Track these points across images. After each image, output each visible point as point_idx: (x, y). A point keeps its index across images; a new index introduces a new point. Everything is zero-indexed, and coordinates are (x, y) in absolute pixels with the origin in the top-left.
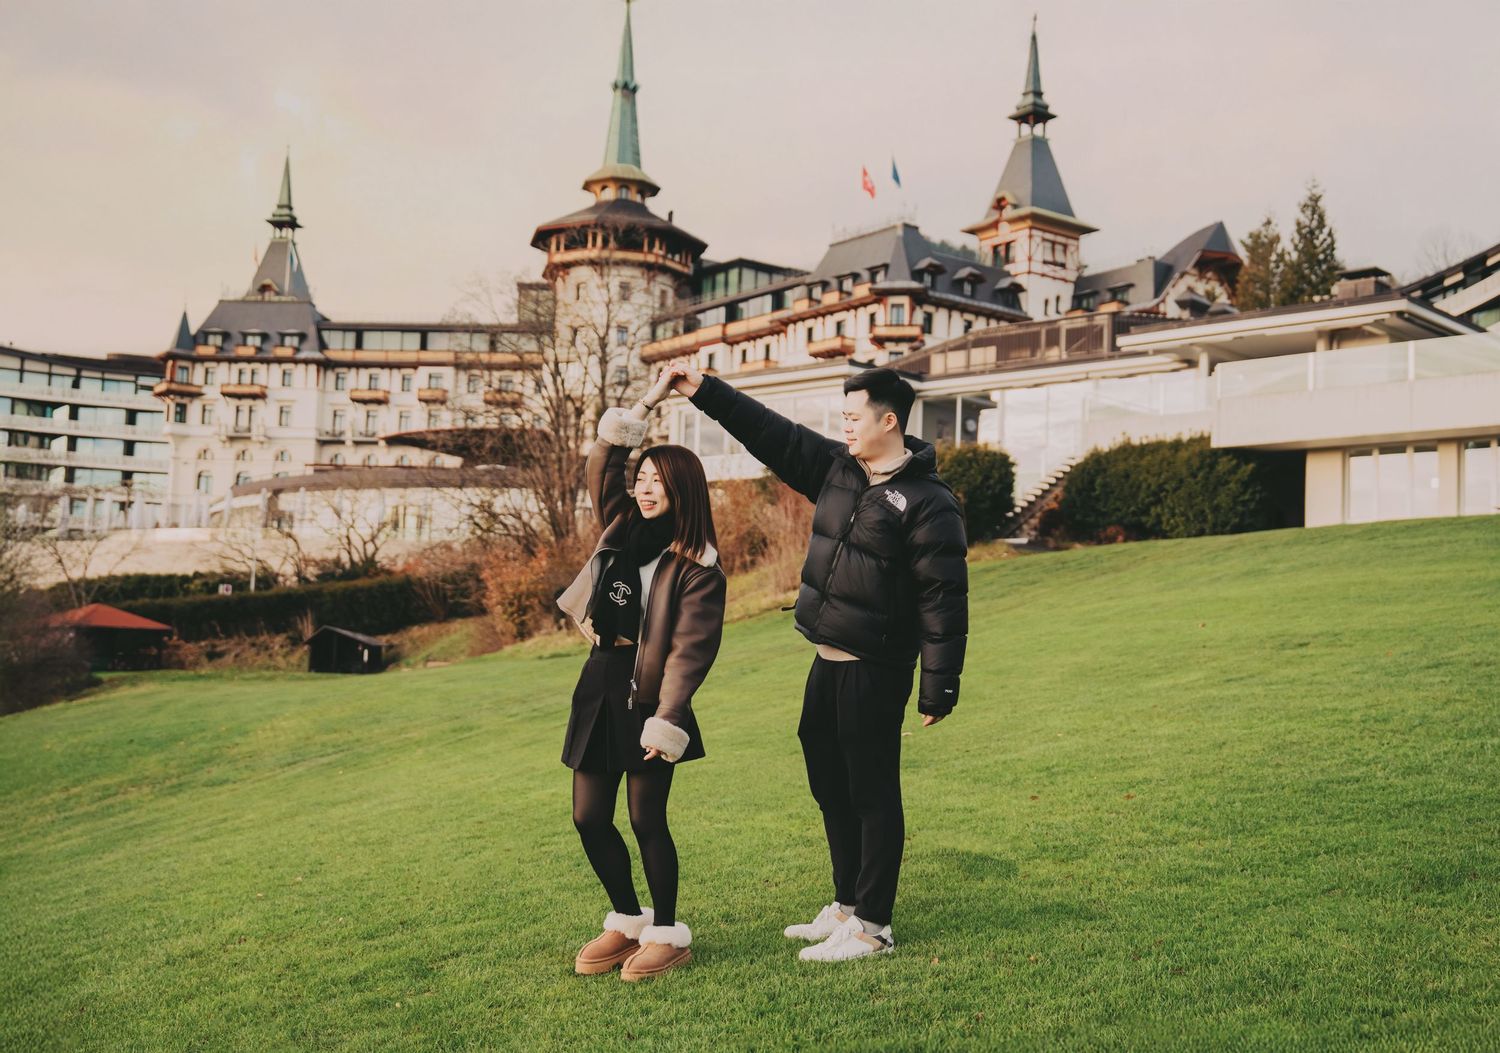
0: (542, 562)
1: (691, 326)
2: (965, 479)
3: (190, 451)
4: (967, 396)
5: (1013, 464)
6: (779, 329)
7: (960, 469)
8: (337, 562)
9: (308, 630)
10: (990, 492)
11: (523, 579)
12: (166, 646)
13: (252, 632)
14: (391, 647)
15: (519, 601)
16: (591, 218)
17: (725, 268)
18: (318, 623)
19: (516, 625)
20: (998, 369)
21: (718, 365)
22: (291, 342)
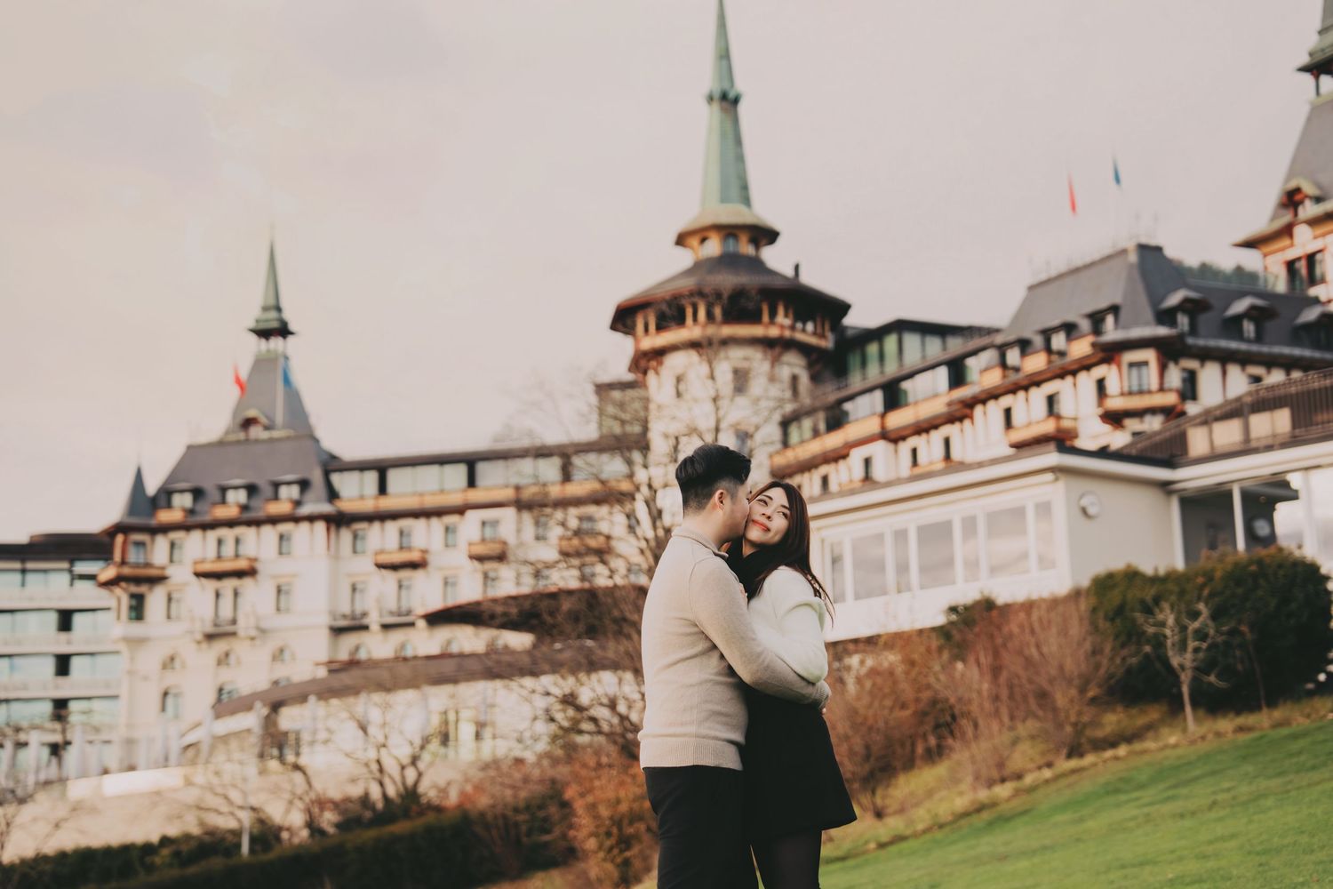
1: (836, 420)
2: (1248, 605)
3: (150, 660)
4: (1246, 484)
5: (1326, 578)
6: (961, 413)
7: (1240, 591)
10: (1293, 622)
11: (622, 794)
16: (688, 283)
17: (878, 334)
19: (618, 866)
20: (1294, 441)
21: (879, 473)
22: (289, 492)
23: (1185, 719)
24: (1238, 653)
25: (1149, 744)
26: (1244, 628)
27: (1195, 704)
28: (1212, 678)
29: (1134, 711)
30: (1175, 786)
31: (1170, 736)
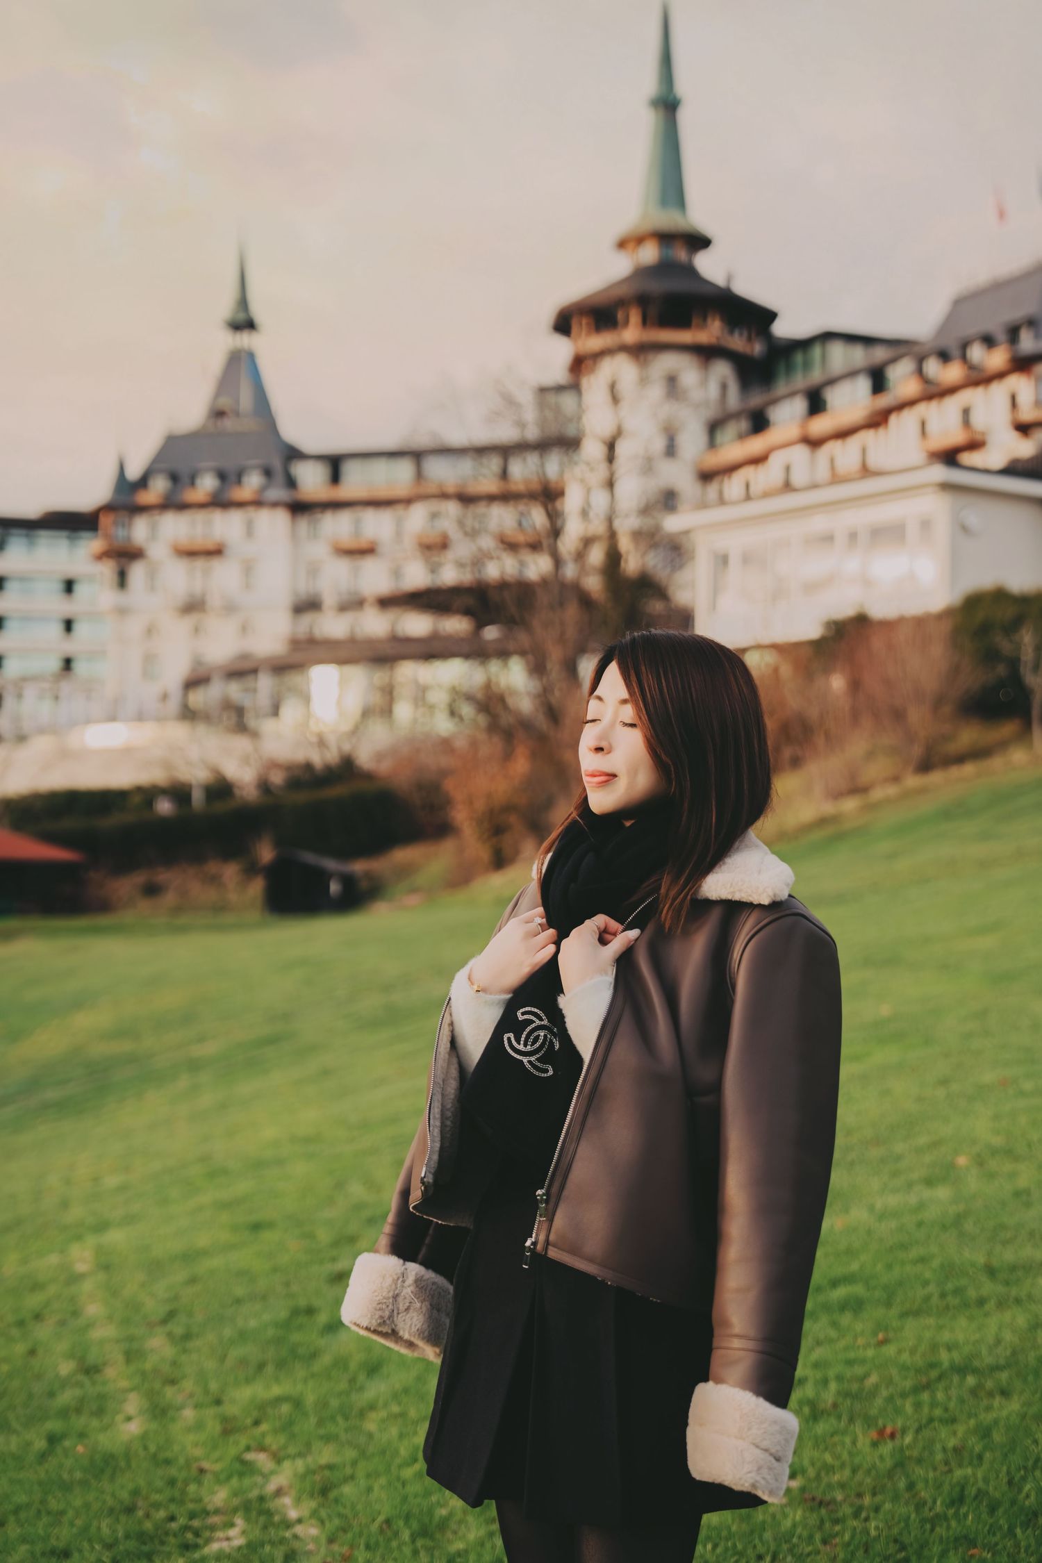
0: (521, 765)
1: (759, 423)
3: (135, 627)
6: (878, 420)
8: (308, 766)
9: (266, 853)
11: (497, 787)
15: (493, 819)
16: (624, 291)
17: (806, 344)
19: (492, 850)
21: (798, 478)
22: (253, 481)
23: (1033, 737)
29: (989, 727)
31: (1018, 756)
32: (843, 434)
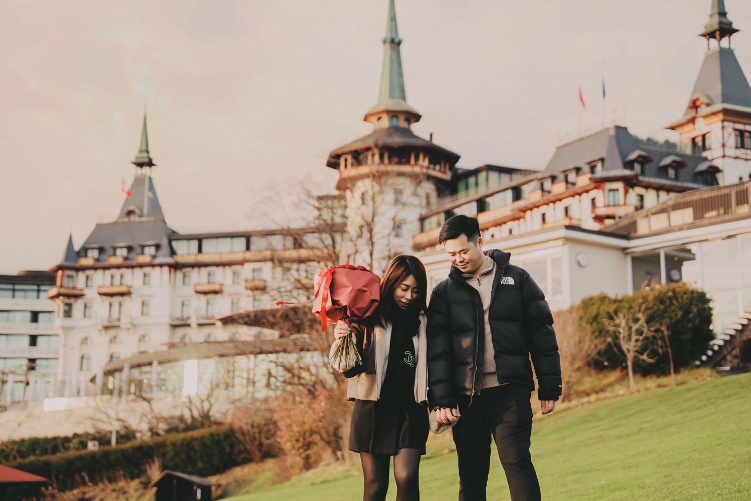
0: (322, 404)
2: (666, 315)
3: (75, 339)
4: (668, 249)
5: (709, 300)
6: (519, 215)
7: (662, 307)
8: (181, 419)
9: (155, 473)
10: (690, 325)
12: (44, 495)
13: (112, 480)
14: (219, 486)
15: (304, 439)
16: (370, 143)
17: (475, 172)
18: (164, 467)
19: (303, 459)
20: (694, 226)
22: (149, 251)
23: (629, 380)
24: (660, 342)
25: (608, 394)
26: (664, 328)
27: (635, 372)
28: (645, 357)
29: (601, 376)
30: (620, 419)
31: (620, 390)
32: (498, 224)
